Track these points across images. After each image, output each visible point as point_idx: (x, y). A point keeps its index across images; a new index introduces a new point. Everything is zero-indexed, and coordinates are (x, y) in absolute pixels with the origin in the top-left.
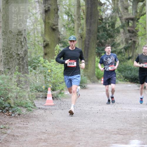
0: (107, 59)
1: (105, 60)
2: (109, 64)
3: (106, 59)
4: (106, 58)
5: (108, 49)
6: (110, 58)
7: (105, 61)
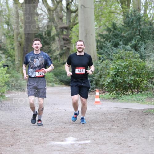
0: (34, 59)
1: (30, 60)
2: (35, 68)
3: (32, 60)
4: (33, 57)
5: (36, 44)
6: (38, 58)
7: (30, 63)
